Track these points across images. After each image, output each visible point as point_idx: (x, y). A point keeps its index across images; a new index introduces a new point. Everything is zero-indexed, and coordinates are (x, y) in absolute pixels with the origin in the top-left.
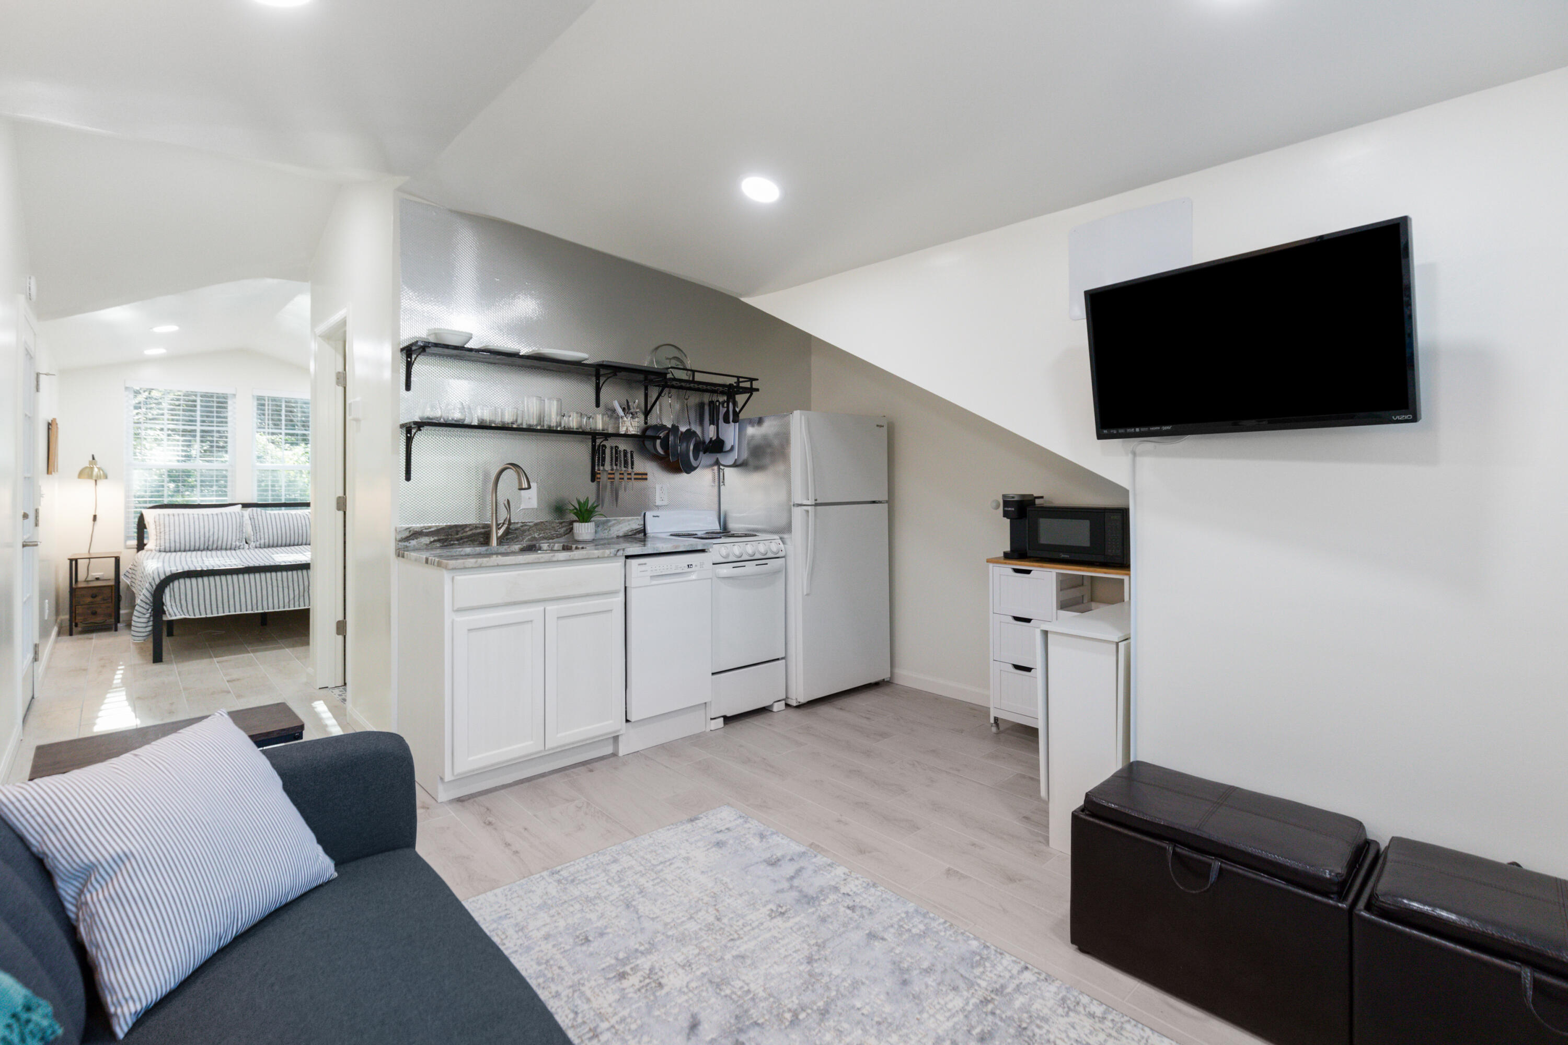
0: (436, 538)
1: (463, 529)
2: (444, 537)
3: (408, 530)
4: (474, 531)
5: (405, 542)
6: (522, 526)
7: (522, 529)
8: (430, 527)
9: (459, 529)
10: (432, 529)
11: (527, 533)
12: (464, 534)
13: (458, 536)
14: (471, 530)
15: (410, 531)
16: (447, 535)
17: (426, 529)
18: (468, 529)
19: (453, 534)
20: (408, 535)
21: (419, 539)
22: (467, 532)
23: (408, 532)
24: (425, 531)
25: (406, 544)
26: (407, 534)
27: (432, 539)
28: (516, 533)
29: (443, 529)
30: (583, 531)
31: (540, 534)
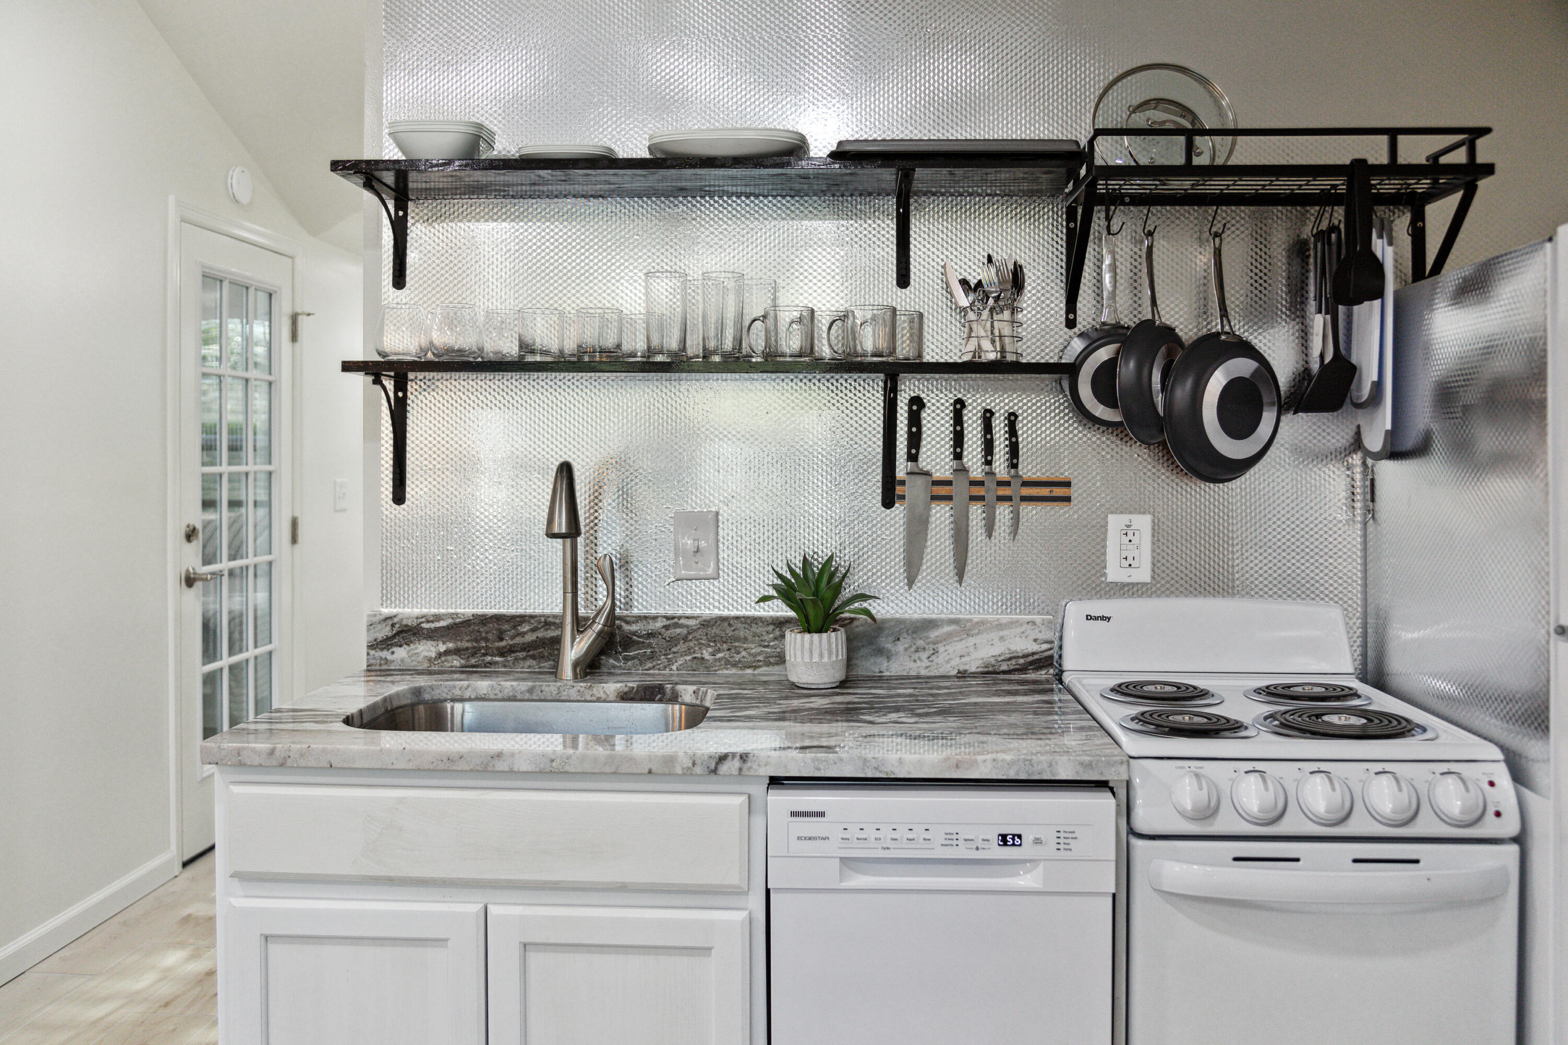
0: (451, 645)
1: (514, 627)
2: (469, 645)
3: (390, 622)
4: (541, 634)
5: (382, 650)
6: (666, 627)
7: (667, 634)
8: (438, 618)
9: (506, 627)
10: (442, 624)
11: (682, 647)
12: (518, 640)
13: (503, 644)
14: (533, 630)
15: (393, 625)
16: (476, 641)
17: (428, 622)
18: (525, 628)
19: (490, 636)
20: (390, 634)
21: (412, 646)
22: (523, 634)
23: (389, 628)
24: (425, 625)
25: (385, 654)
26: (385, 631)
27: (442, 648)
28: (650, 645)
29: (467, 623)
30: (799, 660)
31: (719, 651)
